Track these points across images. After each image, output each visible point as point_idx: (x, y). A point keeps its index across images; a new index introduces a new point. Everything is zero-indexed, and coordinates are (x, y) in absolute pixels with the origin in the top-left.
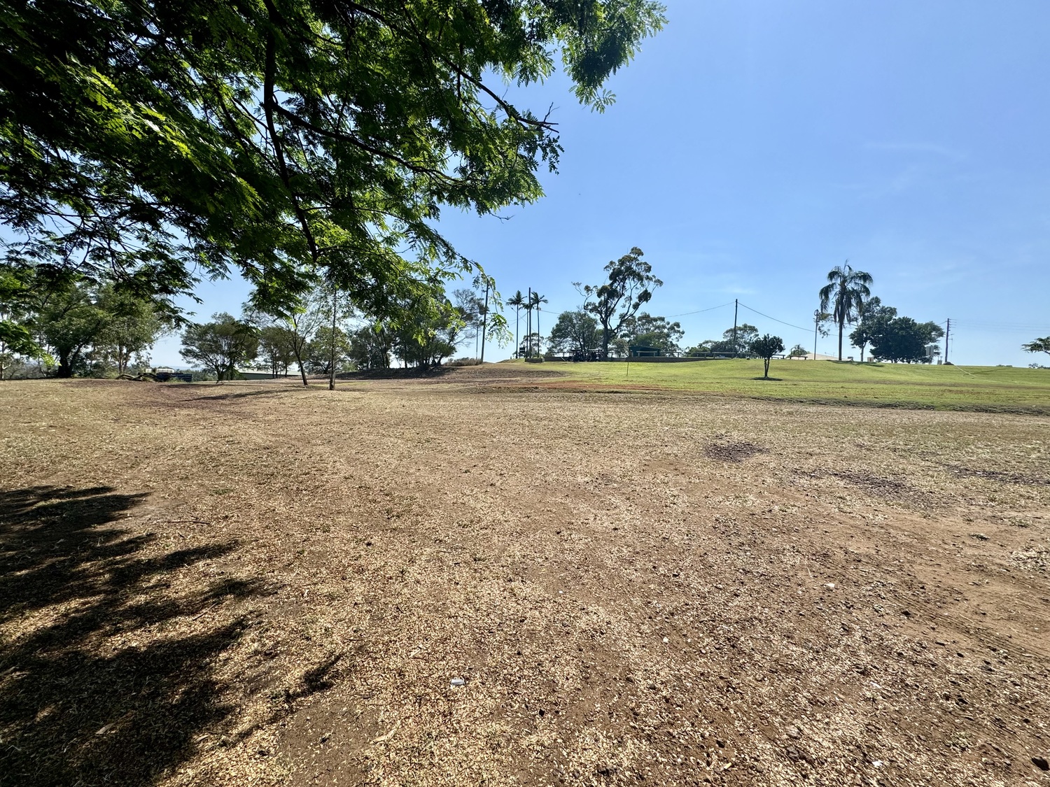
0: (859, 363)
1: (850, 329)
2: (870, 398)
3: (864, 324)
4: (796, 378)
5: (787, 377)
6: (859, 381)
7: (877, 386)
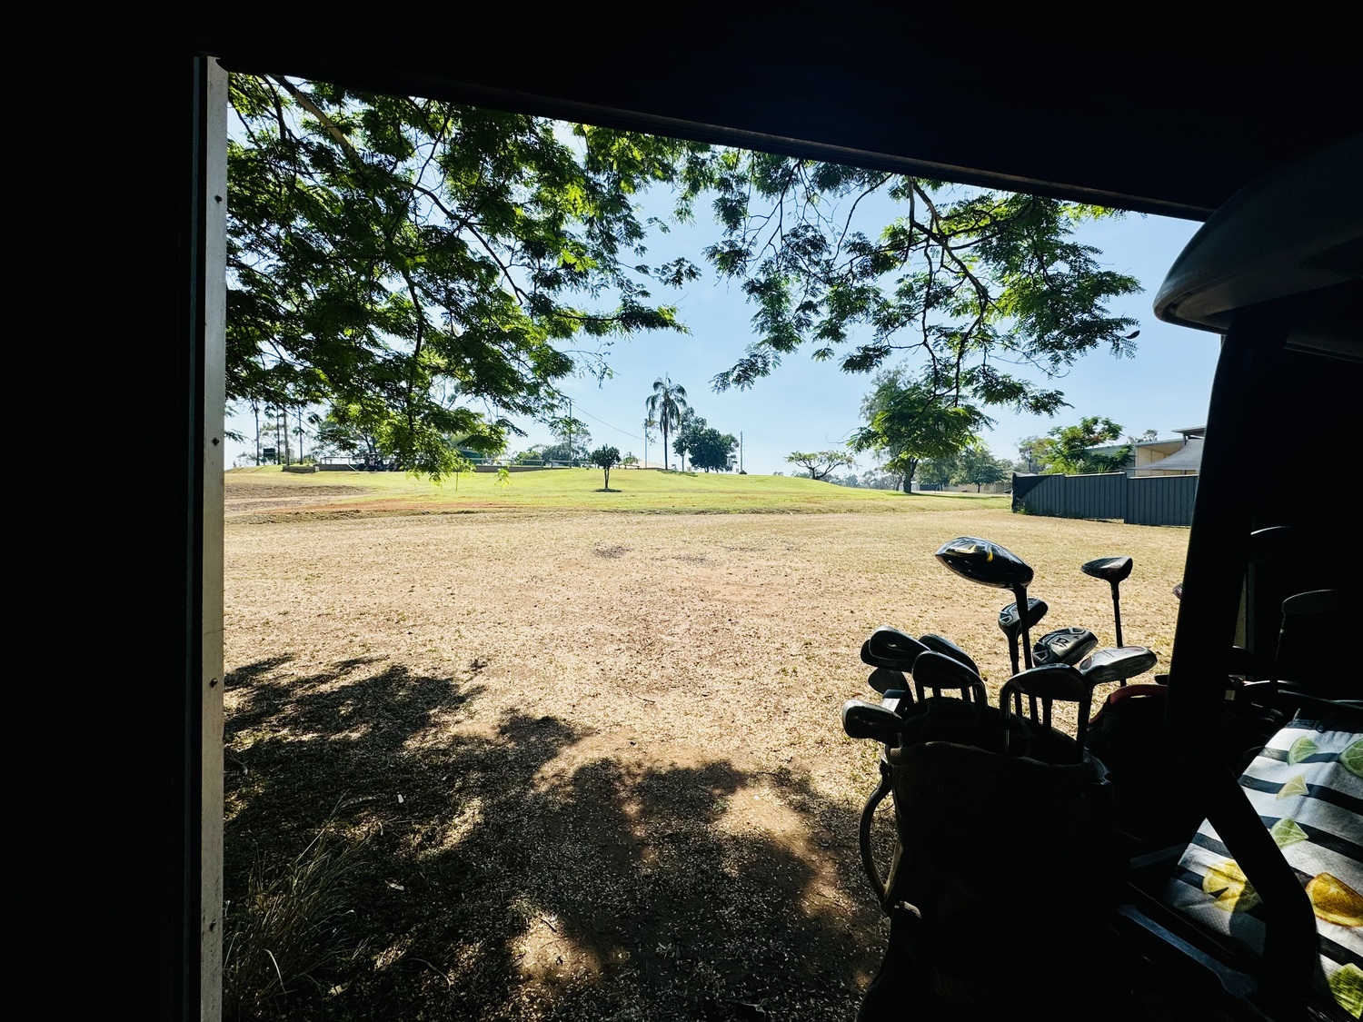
0: (681, 473)
1: (673, 437)
2: (689, 507)
3: (683, 433)
4: (633, 489)
5: (627, 489)
6: (682, 491)
7: (694, 495)
